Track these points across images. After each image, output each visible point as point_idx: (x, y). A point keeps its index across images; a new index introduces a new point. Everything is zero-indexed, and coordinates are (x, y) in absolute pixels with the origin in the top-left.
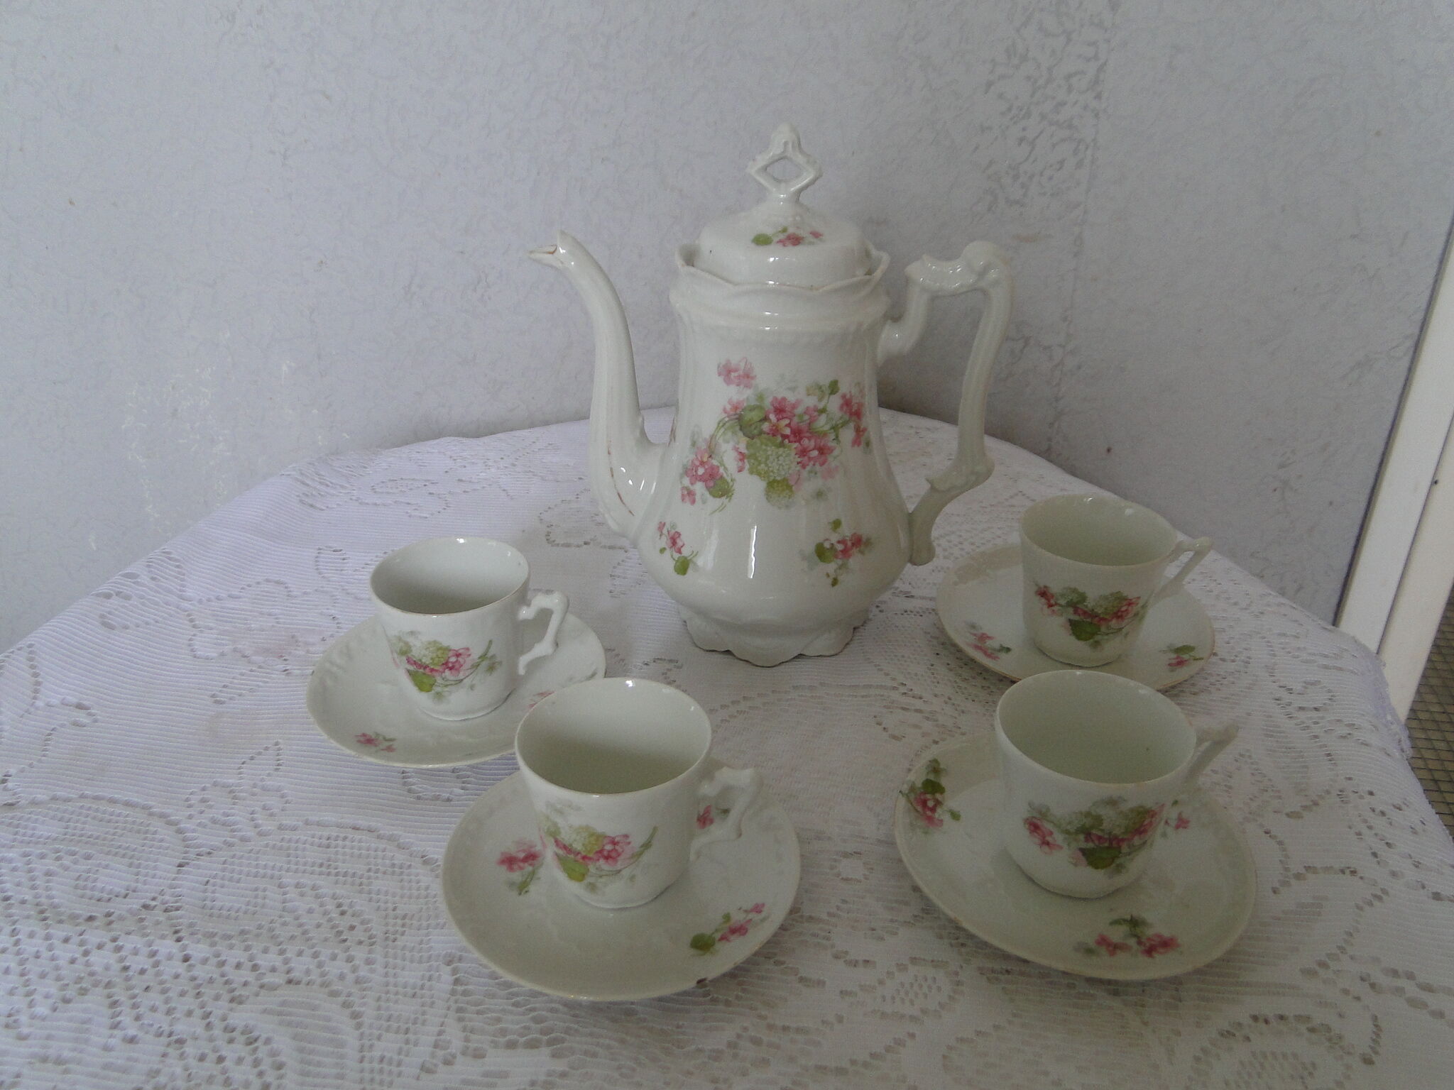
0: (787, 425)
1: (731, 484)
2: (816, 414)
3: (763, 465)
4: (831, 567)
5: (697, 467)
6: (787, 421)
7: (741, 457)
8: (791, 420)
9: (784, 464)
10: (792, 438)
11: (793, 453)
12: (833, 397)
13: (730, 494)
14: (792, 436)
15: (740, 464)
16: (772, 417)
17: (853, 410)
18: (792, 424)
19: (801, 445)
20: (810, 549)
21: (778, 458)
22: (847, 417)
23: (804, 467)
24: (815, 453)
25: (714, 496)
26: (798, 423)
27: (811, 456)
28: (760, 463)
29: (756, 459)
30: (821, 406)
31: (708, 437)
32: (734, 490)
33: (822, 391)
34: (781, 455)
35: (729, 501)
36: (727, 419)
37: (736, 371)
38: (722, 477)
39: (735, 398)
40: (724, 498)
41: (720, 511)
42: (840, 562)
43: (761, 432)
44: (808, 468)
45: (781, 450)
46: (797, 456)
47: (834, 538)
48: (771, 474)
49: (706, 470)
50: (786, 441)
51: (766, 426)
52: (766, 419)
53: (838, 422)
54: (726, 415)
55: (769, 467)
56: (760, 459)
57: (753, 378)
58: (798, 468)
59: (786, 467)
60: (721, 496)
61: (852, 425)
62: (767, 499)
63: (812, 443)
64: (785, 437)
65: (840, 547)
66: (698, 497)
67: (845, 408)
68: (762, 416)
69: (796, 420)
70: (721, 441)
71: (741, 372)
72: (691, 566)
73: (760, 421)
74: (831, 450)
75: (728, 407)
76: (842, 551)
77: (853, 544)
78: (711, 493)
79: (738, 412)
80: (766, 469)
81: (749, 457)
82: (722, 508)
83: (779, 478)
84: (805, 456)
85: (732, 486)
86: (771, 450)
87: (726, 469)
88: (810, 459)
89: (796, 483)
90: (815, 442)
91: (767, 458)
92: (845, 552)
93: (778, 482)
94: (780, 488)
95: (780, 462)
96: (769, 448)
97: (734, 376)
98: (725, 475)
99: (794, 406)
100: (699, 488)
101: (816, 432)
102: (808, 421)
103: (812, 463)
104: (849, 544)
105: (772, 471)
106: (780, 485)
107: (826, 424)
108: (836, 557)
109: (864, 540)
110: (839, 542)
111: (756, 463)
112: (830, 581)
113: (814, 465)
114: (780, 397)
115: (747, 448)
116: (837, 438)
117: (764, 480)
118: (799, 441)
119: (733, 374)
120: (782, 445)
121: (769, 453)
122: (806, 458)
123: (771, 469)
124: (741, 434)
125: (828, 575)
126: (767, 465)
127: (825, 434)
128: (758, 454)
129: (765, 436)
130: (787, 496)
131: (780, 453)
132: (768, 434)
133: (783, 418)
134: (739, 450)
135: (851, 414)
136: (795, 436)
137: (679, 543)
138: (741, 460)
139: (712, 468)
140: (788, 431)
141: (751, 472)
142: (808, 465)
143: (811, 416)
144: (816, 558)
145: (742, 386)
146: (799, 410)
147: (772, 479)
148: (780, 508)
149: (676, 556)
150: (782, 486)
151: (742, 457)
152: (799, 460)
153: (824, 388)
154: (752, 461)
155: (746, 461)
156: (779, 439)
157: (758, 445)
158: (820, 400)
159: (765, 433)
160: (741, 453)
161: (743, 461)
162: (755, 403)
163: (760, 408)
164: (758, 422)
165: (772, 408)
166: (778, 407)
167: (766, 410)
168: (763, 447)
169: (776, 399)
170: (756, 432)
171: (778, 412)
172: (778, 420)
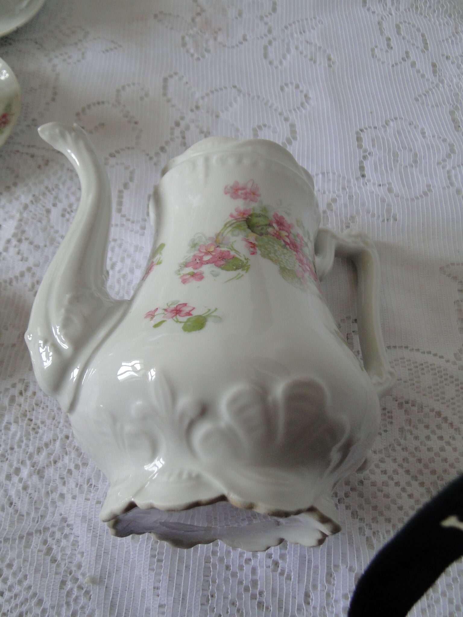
1: (245, 261)
5: (202, 256)
6: (286, 234)
7: (252, 245)
9: (289, 261)
10: (291, 247)
11: (294, 257)
13: (247, 267)
15: (252, 249)
16: (275, 225)
18: (290, 238)
21: (283, 254)
25: (228, 270)
26: (293, 240)
28: (270, 253)
29: (266, 249)
32: (249, 266)
34: (285, 254)
35: (246, 273)
36: (235, 221)
37: (244, 189)
38: (234, 257)
39: (243, 207)
40: (240, 270)
41: (238, 279)
43: (267, 233)
45: (285, 251)
46: (297, 261)
48: (282, 263)
49: (214, 256)
50: (288, 246)
51: (270, 230)
52: (270, 225)
54: (233, 219)
55: (278, 258)
56: (268, 250)
57: (259, 196)
59: (291, 264)
60: (236, 270)
62: (283, 277)
64: (286, 243)
66: (207, 274)
68: (267, 222)
69: (292, 236)
70: (229, 234)
71: (248, 190)
72: (209, 319)
73: (266, 225)
75: (236, 213)
78: (223, 268)
79: (246, 216)
80: (276, 258)
81: (259, 246)
82: (239, 277)
83: (288, 268)
85: (247, 263)
87: (237, 253)
89: (302, 278)
91: (275, 252)
93: (288, 270)
94: (292, 275)
95: (285, 258)
96: (275, 246)
97: (242, 193)
98: (238, 256)
99: (289, 227)
105: (282, 261)
106: (290, 273)
111: (266, 252)
114: (280, 214)
115: (256, 239)
117: (276, 265)
119: (240, 192)
120: (284, 247)
121: (276, 248)
123: (280, 259)
124: (249, 230)
126: (276, 256)
128: (266, 247)
130: (299, 283)
132: (273, 236)
133: (283, 230)
134: (249, 241)
136: (293, 247)
137: (186, 310)
138: (252, 247)
139: (222, 252)
140: (288, 240)
141: (263, 256)
145: (248, 200)
146: (292, 231)
147: (282, 266)
148: (295, 288)
152: (299, 265)
154: (263, 250)
155: (257, 248)
156: (283, 243)
157: (266, 241)
159: (271, 235)
160: (251, 243)
161: (255, 248)
162: (262, 213)
163: (265, 217)
164: (265, 225)
165: (274, 220)
166: (279, 220)
167: (270, 219)
168: (270, 243)
169: (277, 215)
170: (263, 231)
171: (279, 224)
172: (280, 229)
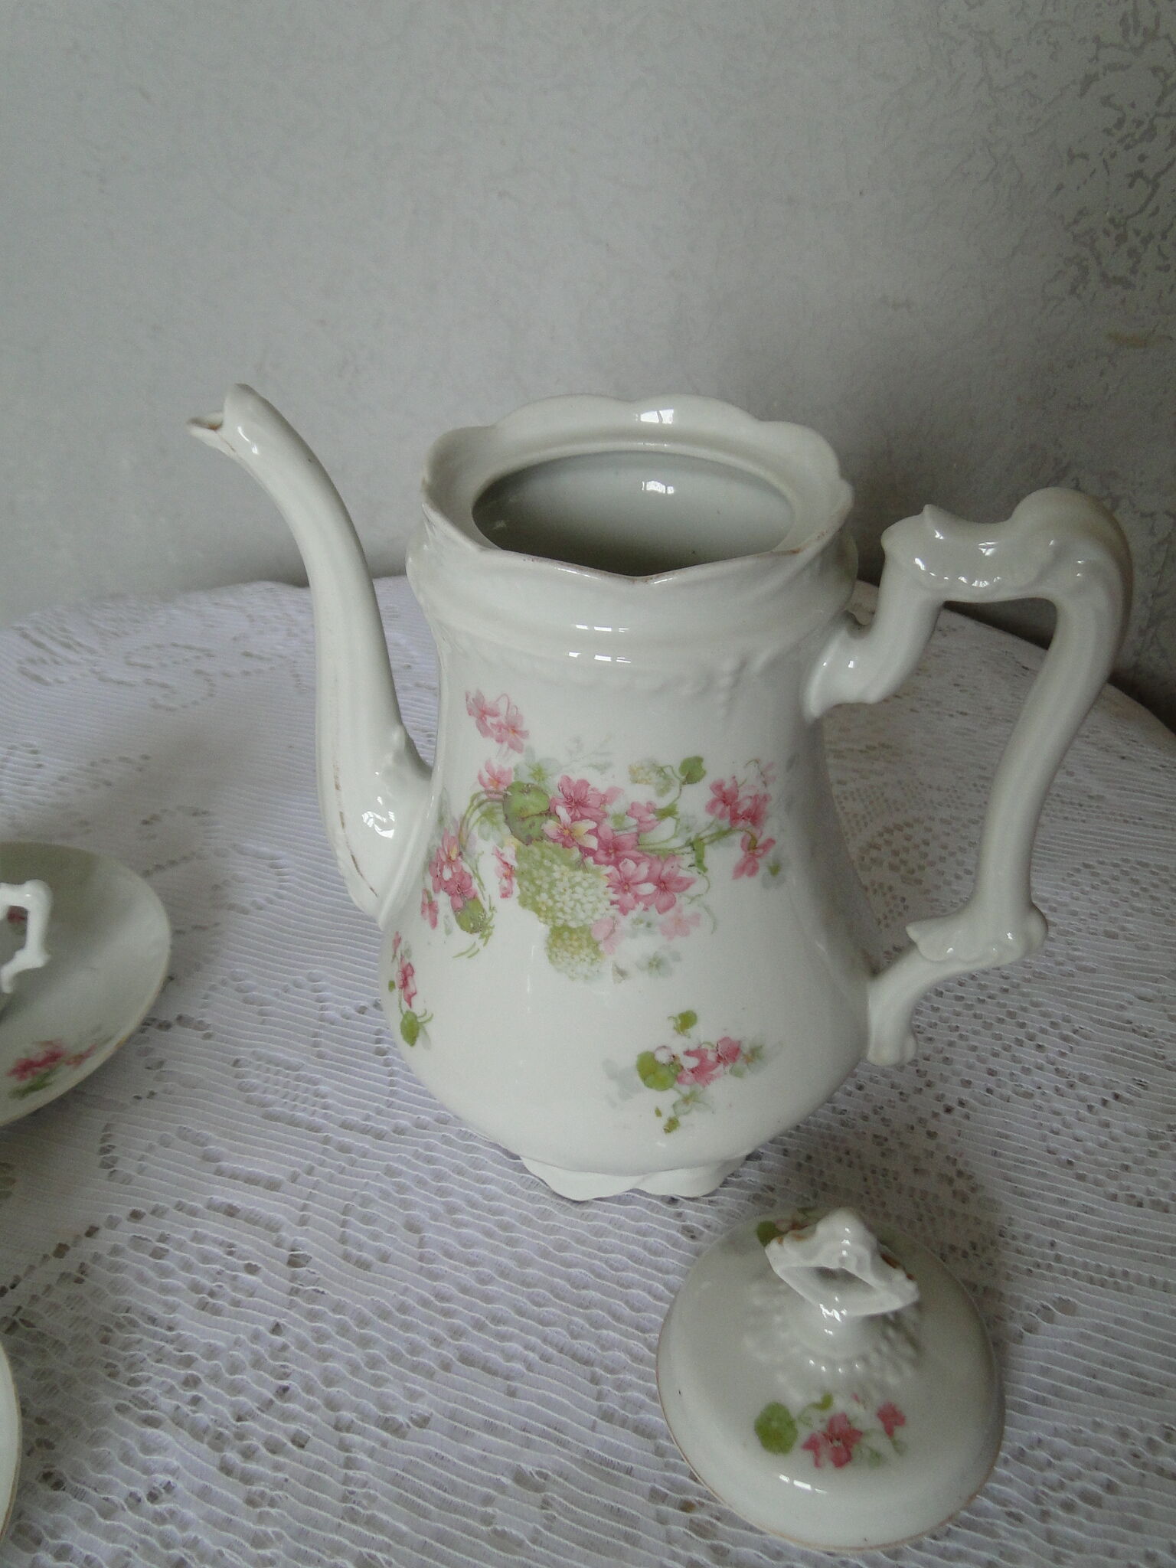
0: (590, 832)
1: (489, 914)
2: (652, 816)
3: (544, 896)
4: (667, 1098)
5: (443, 864)
6: (592, 825)
7: (507, 871)
8: (599, 823)
9: (584, 900)
10: (601, 857)
11: (604, 883)
12: (689, 789)
13: (487, 932)
14: (602, 852)
15: (505, 883)
16: (562, 811)
17: (740, 812)
18: (601, 833)
19: (619, 870)
20: (628, 1060)
21: (572, 887)
22: (725, 823)
23: (624, 911)
24: (648, 888)
25: (462, 927)
26: (613, 831)
27: (641, 893)
28: (539, 890)
29: (532, 881)
30: (663, 803)
31: (457, 818)
32: (493, 927)
33: (666, 777)
34: (579, 884)
35: (485, 944)
36: (484, 797)
37: (495, 715)
38: (475, 897)
39: (496, 764)
40: (477, 936)
41: (469, 957)
42: (686, 1090)
43: (542, 837)
44: (633, 914)
45: (579, 875)
46: (611, 890)
47: (679, 1045)
48: (560, 915)
49: (454, 874)
50: (590, 860)
51: (550, 826)
52: (550, 813)
53: (702, 836)
54: (482, 788)
55: (556, 902)
56: (538, 882)
57: (524, 734)
58: (614, 911)
59: (588, 907)
60: (473, 931)
61: (737, 838)
62: (550, 957)
63: (644, 870)
64: (587, 852)
65: (691, 1063)
66: (440, 918)
67: (720, 807)
68: (544, 807)
69: (609, 824)
70: (475, 832)
71: (502, 719)
72: (421, 1033)
73: (541, 814)
74: (684, 884)
75: (486, 776)
76: (693, 1071)
77: (719, 1058)
78: (458, 919)
79: (502, 788)
80: (550, 903)
81: (522, 874)
82: (472, 953)
83: (573, 925)
84: (625, 891)
85: (490, 919)
86: (559, 871)
87: (481, 884)
88: (637, 898)
89: (607, 938)
90: (650, 868)
91: (553, 884)
92: (701, 1072)
93: (571, 931)
94: (576, 944)
95: (576, 896)
96: (555, 867)
97: (492, 723)
98: (480, 896)
99: (604, 800)
100: (443, 900)
101: (652, 851)
102: (635, 830)
103: (641, 905)
104: (711, 1057)
105: (562, 910)
106: (575, 937)
107: (675, 836)
108: (679, 1079)
109: (746, 1048)
110: (688, 1053)
111: (533, 889)
112: (663, 1121)
113: (646, 909)
114: (575, 778)
115: (518, 855)
116: (699, 863)
117: (545, 923)
118: (616, 864)
119: (490, 719)
120: (580, 865)
121: (557, 875)
122: (629, 894)
123: (559, 905)
124: (506, 830)
125: (658, 1113)
126: (552, 897)
127: (671, 855)
128: (535, 873)
129: (551, 844)
130: (588, 959)
131: (578, 879)
132: (555, 841)
133: (583, 817)
134: (505, 859)
135: (735, 818)
136: (608, 854)
137: (411, 988)
138: (506, 876)
139: (462, 875)
140: (593, 843)
141: (523, 902)
142: (633, 908)
143: (640, 821)
144: (638, 1079)
145: (506, 745)
146: (613, 808)
147: (560, 923)
148: (572, 978)
149: (405, 1005)
150: (579, 939)
151: (509, 872)
152: (615, 897)
153: (668, 771)
154: (526, 883)
155: (515, 880)
156: (576, 854)
157: (537, 857)
158: (662, 792)
159: (549, 838)
160: (506, 864)
161: (511, 880)
162: (531, 781)
163: (540, 791)
164: (537, 815)
165: (561, 795)
166: (572, 795)
167: (550, 796)
168: (546, 862)
169: (568, 780)
170: (534, 832)
171: (573, 804)
172: (574, 819)
